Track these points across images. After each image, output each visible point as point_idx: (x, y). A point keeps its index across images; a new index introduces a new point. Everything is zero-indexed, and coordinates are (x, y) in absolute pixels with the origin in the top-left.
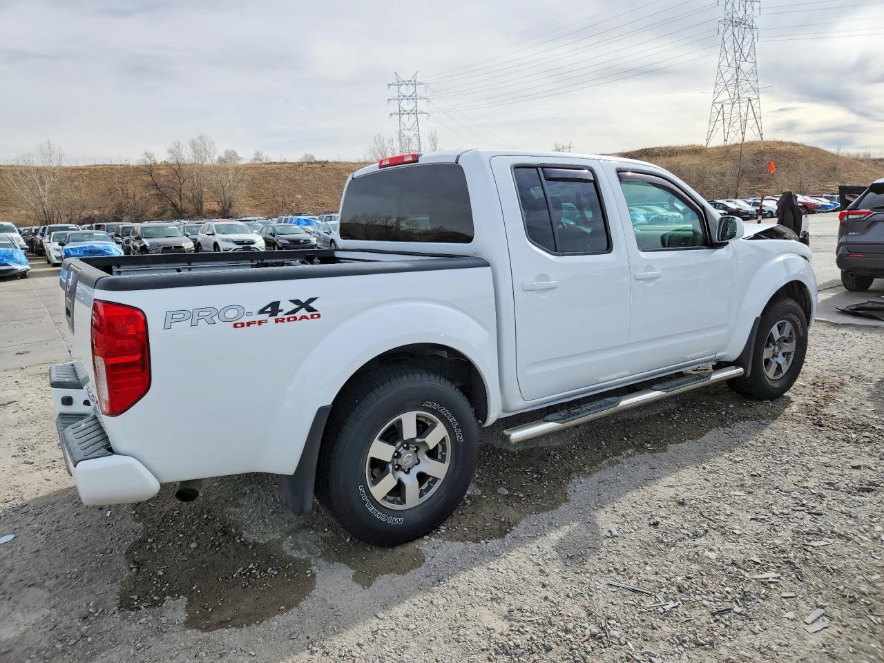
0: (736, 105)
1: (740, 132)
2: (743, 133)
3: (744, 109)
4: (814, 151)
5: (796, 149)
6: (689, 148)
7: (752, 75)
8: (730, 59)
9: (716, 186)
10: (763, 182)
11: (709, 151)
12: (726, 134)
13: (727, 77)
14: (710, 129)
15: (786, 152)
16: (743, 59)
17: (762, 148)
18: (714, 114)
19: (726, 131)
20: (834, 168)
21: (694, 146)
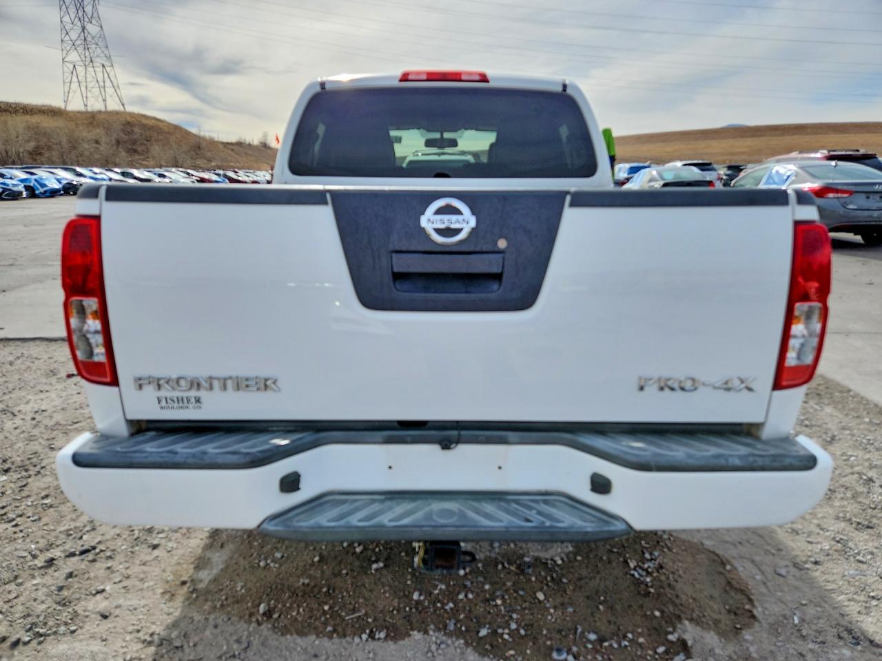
0: (90, 69)
1: (101, 99)
2: (105, 100)
3: (100, 76)
4: (177, 128)
5: (161, 125)
6: (46, 108)
7: (101, 40)
8: (73, 16)
9: (91, 154)
10: (139, 154)
11: (71, 114)
12: (85, 99)
13: (74, 35)
14: (66, 91)
15: (153, 127)
16: (87, 19)
17: (129, 119)
18: (67, 75)
19: (84, 95)
20: (199, 147)
21: (50, 106)
